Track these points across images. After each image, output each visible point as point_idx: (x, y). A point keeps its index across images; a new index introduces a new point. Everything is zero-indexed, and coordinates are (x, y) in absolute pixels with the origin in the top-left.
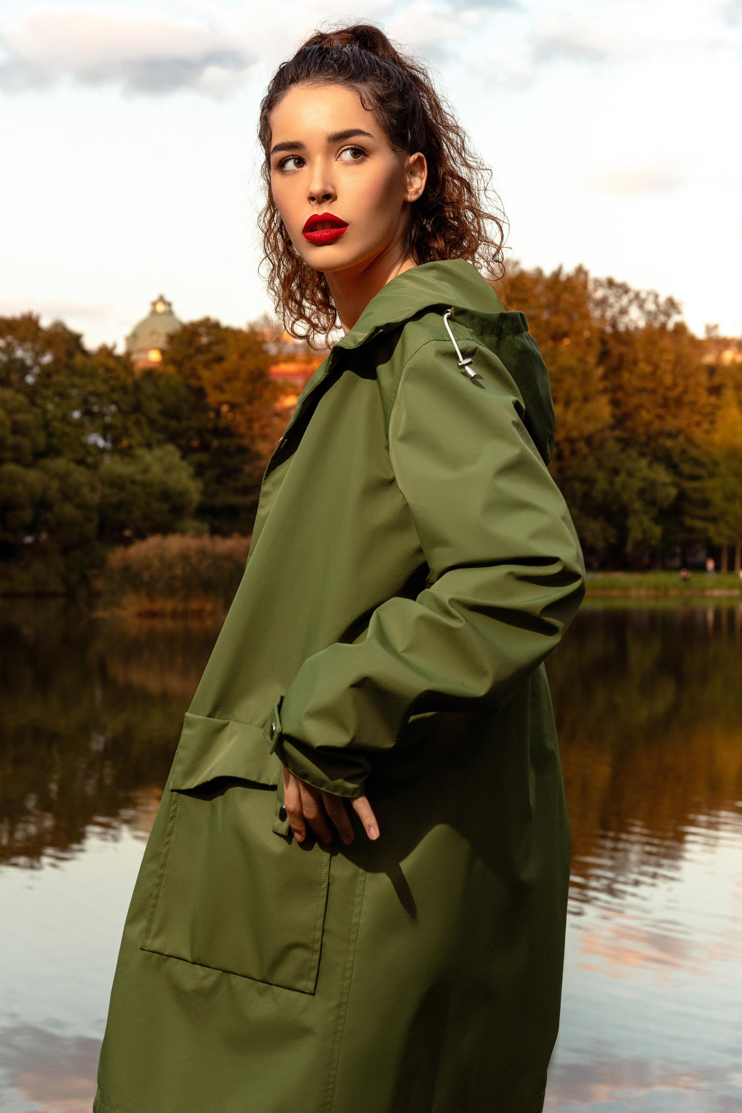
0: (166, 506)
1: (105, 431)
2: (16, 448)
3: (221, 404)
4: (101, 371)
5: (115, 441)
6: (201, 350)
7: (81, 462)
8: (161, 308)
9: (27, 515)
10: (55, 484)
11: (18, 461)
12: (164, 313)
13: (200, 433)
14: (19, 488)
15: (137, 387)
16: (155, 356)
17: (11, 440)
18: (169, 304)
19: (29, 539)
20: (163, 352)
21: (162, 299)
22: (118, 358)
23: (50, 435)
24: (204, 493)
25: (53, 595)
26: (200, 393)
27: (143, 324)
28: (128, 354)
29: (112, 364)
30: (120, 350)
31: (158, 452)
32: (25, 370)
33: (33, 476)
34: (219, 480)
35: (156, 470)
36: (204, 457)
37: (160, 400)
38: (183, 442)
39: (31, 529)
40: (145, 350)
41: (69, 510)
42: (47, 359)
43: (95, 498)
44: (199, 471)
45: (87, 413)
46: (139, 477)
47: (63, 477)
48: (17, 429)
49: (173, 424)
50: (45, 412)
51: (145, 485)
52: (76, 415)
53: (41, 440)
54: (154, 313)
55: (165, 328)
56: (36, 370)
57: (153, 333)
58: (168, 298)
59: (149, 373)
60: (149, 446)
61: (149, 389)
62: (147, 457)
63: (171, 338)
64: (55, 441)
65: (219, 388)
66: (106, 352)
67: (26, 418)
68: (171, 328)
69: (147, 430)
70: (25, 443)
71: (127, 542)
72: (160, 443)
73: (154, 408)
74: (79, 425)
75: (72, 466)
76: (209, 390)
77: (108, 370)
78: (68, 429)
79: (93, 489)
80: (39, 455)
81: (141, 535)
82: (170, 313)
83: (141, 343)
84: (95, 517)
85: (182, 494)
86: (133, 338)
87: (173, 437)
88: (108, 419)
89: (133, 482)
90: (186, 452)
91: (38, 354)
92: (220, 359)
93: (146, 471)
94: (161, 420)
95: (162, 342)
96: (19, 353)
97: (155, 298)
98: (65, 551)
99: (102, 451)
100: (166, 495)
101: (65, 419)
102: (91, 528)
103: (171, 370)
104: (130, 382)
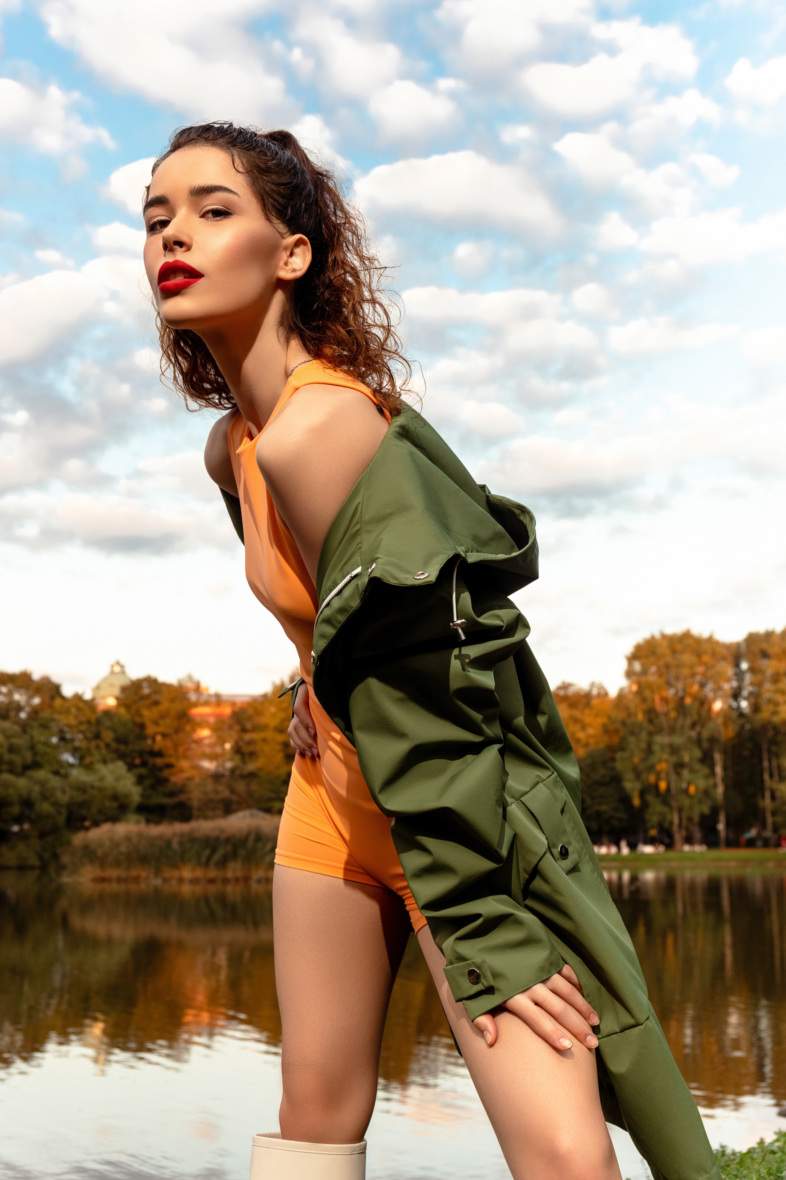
0: (115, 805)
1: (75, 751)
2: (11, 763)
3: (156, 734)
4: (74, 710)
5: (81, 759)
6: (143, 698)
7: (56, 773)
8: (117, 669)
9: (16, 810)
10: (37, 789)
11: (11, 772)
12: (119, 673)
13: (141, 754)
14: (11, 791)
15: (98, 722)
16: (111, 702)
17: (7, 757)
18: (122, 667)
19: (16, 828)
20: (117, 699)
21: (118, 663)
22: (86, 702)
23: (35, 754)
24: (143, 796)
25: (32, 868)
26: (142, 726)
27: (105, 680)
28: (93, 700)
29: (81, 705)
30: (88, 696)
31: (111, 766)
32: (19, 708)
33: (22, 783)
34: (153, 787)
35: (109, 780)
36: (143, 771)
37: (114, 730)
38: (129, 760)
39: (18, 820)
40: (104, 697)
41: (45, 807)
42: (36, 701)
43: (64, 798)
44: (140, 780)
45: (63, 739)
46: (97, 784)
47: (42, 784)
48: (12, 749)
49: (122, 747)
50: (32, 738)
51: (101, 789)
52: (54, 740)
53: (29, 757)
54: (112, 672)
55: (120, 682)
56: (28, 709)
57: (112, 685)
58: (123, 662)
59: (108, 713)
60: (105, 762)
61: (107, 723)
62: (103, 770)
63: (124, 689)
64: (38, 758)
65: (156, 723)
66: (78, 697)
67: (20, 741)
68: (125, 682)
69: (104, 751)
70: (18, 760)
71: (87, 829)
72: (113, 761)
73: (108, 736)
74: (56, 747)
75: (50, 776)
76: (149, 724)
77: (79, 709)
78: (48, 750)
79: (64, 792)
80: (27, 768)
81: (96, 824)
82: (123, 672)
83: (102, 693)
84: (64, 812)
85: (127, 796)
86: (98, 688)
87: (121, 756)
88: (77, 744)
89: (93, 787)
90: (131, 767)
91: (31, 697)
92: (156, 703)
93: (102, 779)
94: (114, 745)
95: (117, 691)
96: (17, 697)
97: (113, 661)
98: (42, 836)
99: (71, 766)
100: (115, 797)
101: (47, 744)
102: (61, 820)
103: (122, 711)
104: (93, 718)
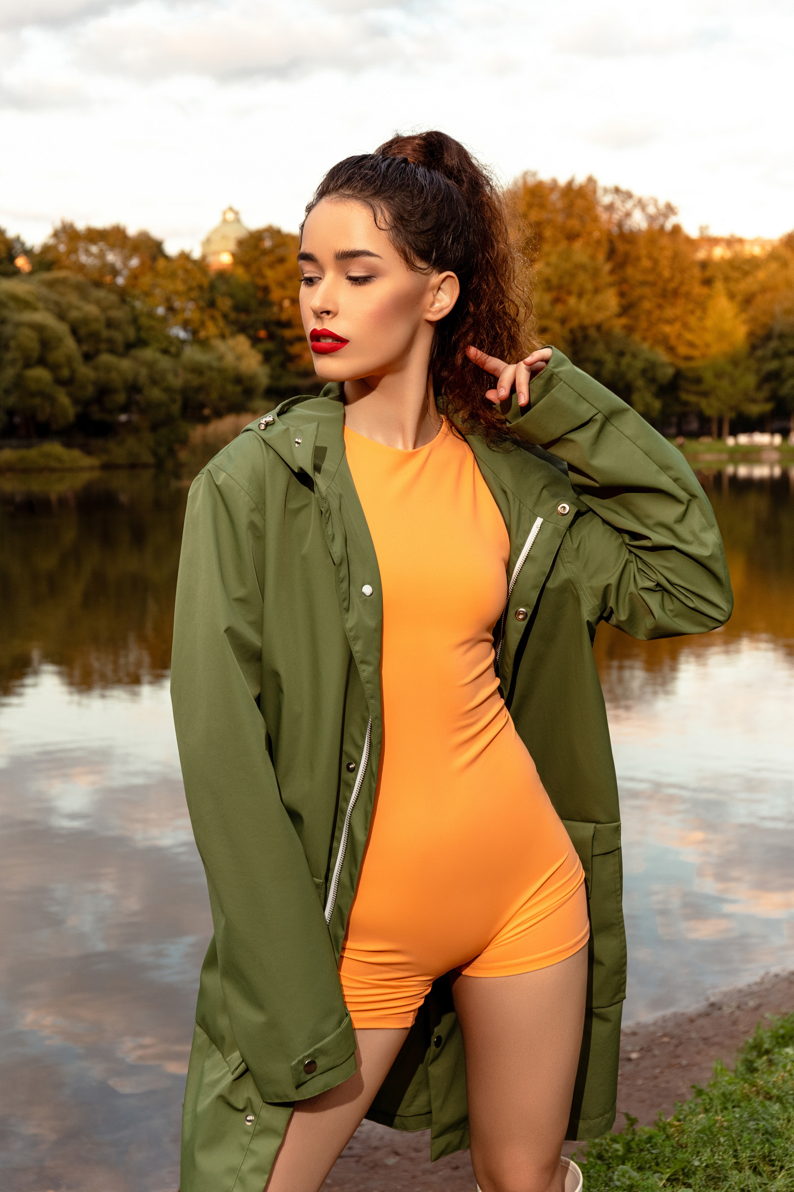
0: (238, 389)
1: (185, 325)
2: (110, 341)
3: (283, 299)
4: (180, 273)
5: (195, 333)
6: (265, 252)
7: (165, 352)
8: (230, 216)
9: (121, 398)
10: (144, 372)
11: (112, 351)
12: (233, 222)
13: (266, 325)
14: (114, 375)
15: (212, 287)
16: (226, 259)
17: (105, 333)
18: (236, 213)
19: (123, 418)
20: (234, 255)
21: (231, 209)
22: (195, 262)
23: (139, 329)
24: (272, 377)
25: (145, 466)
26: (266, 290)
27: (216, 231)
28: (204, 257)
29: (190, 266)
30: (196, 255)
31: (231, 342)
32: (115, 272)
33: (125, 364)
34: (283, 365)
35: (230, 359)
36: (270, 346)
37: (231, 296)
38: (252, 332)
39: (125, 409)
40: (217, 253)
41: (156, 394)
42: (135, 262)
43: (176, 382)
44: (267, 357)
45: (171, 309)
46: (215, 364)
47: (150, 365)
48: (110, 324)
49: (243, 317)
50: (133, 308)
51: (221, 371)
52: (161, 311)
53: (131, 333)
54: (225, 221)
55: (235, 233)
56: (125, 272)
57: (225, 237)
58: (236, 207)
59: (222, 275)
60: (223, 337)
61: (222, 287)
62: (220, 346)
63: (241, 243)
64: (143, 335)
65: (282, 285)
66: (185, 257)
67: (119, 314)
68: (241, 234)
69: (221, 323)
70: (118, 336)
71: (207, 420)
72: (233, 334)
73: (225, 304)
74: (164, 320)
75: (158, 355)
76: (274, 287)
77: (186, 271)
78: (152, 323)
79: (176, 375)
80: (130, 346)
81: (219, 414)
82: (238, 220)
83: (214, 247)
84: (179, 398)
85: (252, 378)
86: (208, 242)
87: (243, 329)
88: (188, 315)
89: (211, 368)
90: (255, 341)
91: (127, 259)
92: (281, 260)
93: (221, 358)
94: (233, 315)
95: (232, 246)
96: (111, 257)
97: (225, 207)
98: (154, 428)
99: (183, 342)
100: (238, 379)
101: (151, 315)
102: (176, 408)
103: (240, 272)
104: (205, 283)
